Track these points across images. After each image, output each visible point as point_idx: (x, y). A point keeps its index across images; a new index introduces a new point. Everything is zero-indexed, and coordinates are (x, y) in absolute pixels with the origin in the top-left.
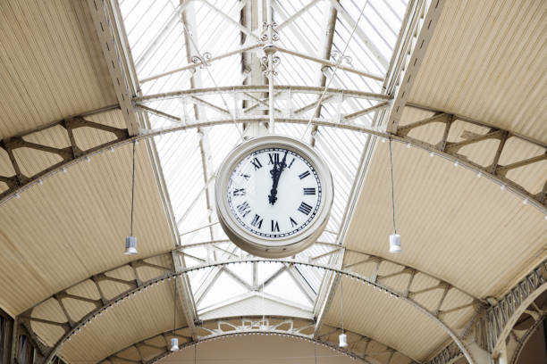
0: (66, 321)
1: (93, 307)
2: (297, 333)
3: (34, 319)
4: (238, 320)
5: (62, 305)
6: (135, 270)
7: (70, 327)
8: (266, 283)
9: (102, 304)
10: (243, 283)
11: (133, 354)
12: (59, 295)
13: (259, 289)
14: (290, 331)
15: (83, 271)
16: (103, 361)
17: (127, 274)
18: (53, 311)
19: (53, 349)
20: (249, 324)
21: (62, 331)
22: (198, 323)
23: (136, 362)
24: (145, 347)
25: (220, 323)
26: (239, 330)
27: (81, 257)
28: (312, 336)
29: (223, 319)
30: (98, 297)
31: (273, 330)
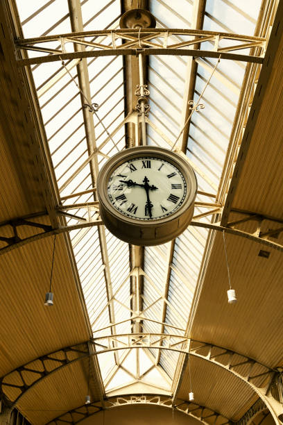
0: (22, 385)
1: (39, 376)
2: (162, 405)
3: (3, 384)
4: (128, 397)
5: (21, 375)
6: (65, 354)
7: (25, 388)
8: (144, 374)
9: (45, 374)
10: (131, 375)
11: (68, 418)
12: (20, 369)
13: (141, 378)
14: (158, 403)
15: (35, 353)
16: (51, 422)
17: (61, 356)
18: (15, 379)
19: (14, 403)
20: (135, 399)
21: (20, 391)
22: (106, 399)
23: (69, 423)
24: (75, 414)
25: (118, 399)
26: (129, 402)
27: (32, 341)
28: (171, 406)
29: (119, 396)
30: (42, 370)
31: (149, 403)
